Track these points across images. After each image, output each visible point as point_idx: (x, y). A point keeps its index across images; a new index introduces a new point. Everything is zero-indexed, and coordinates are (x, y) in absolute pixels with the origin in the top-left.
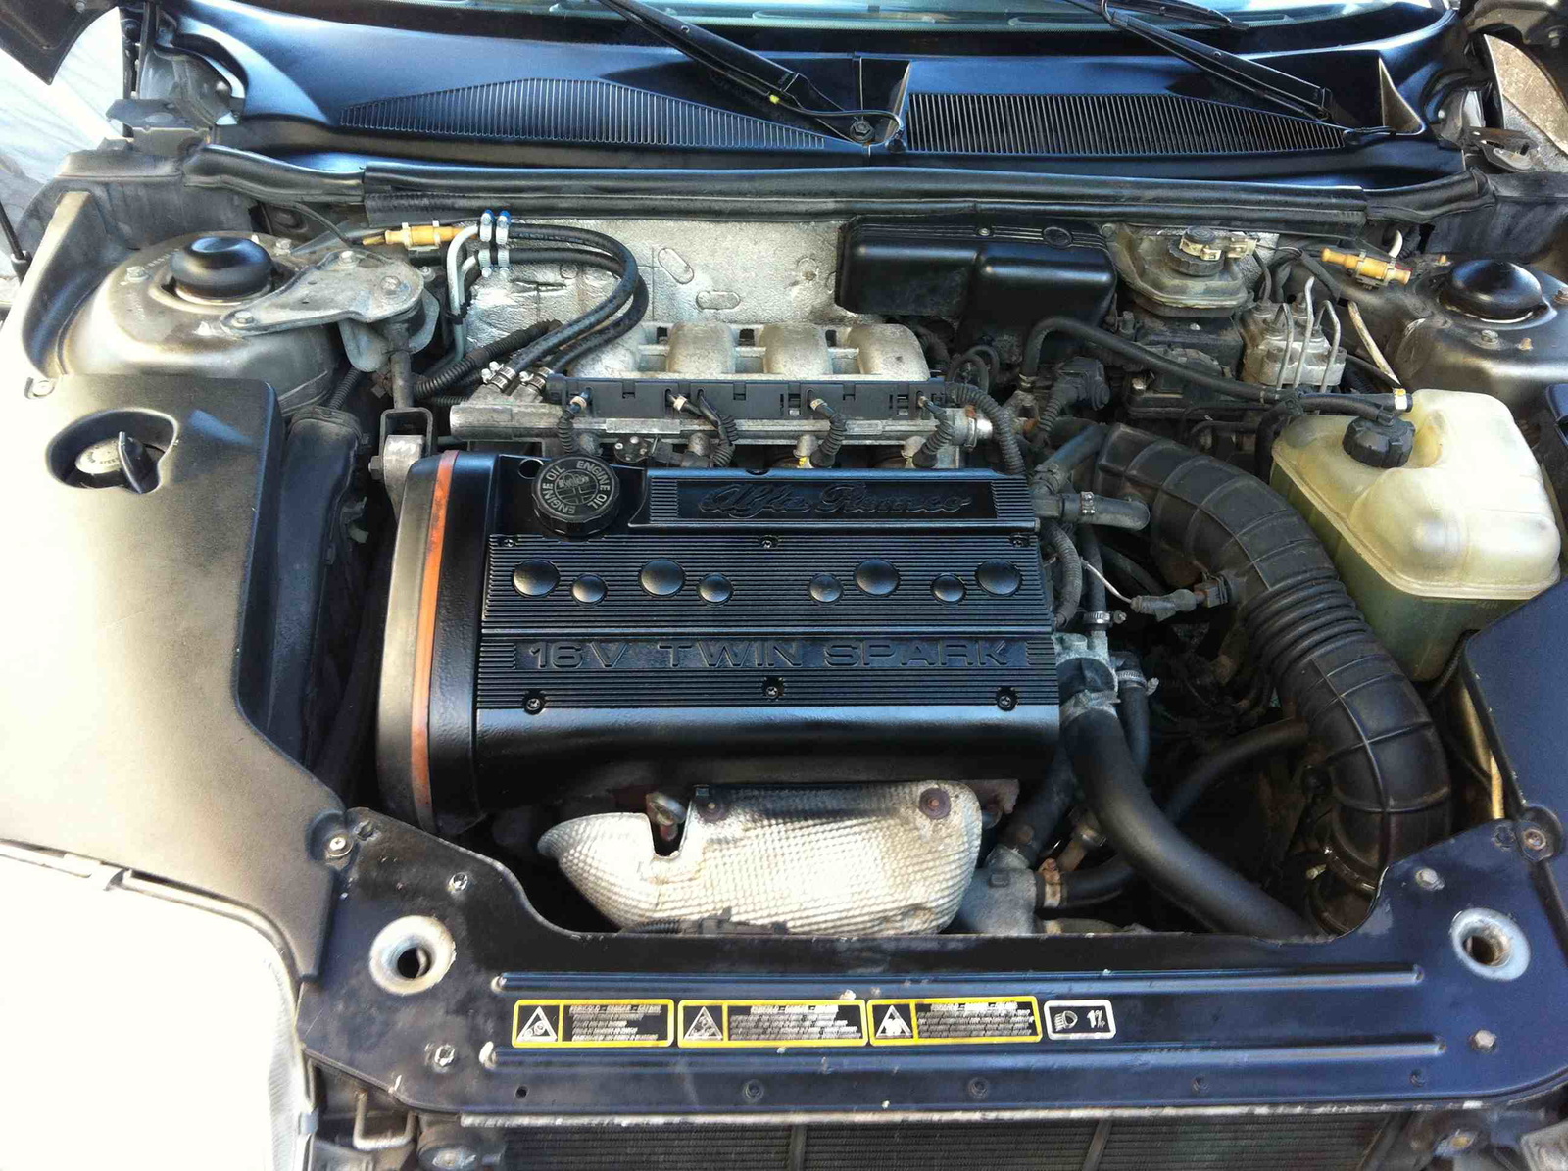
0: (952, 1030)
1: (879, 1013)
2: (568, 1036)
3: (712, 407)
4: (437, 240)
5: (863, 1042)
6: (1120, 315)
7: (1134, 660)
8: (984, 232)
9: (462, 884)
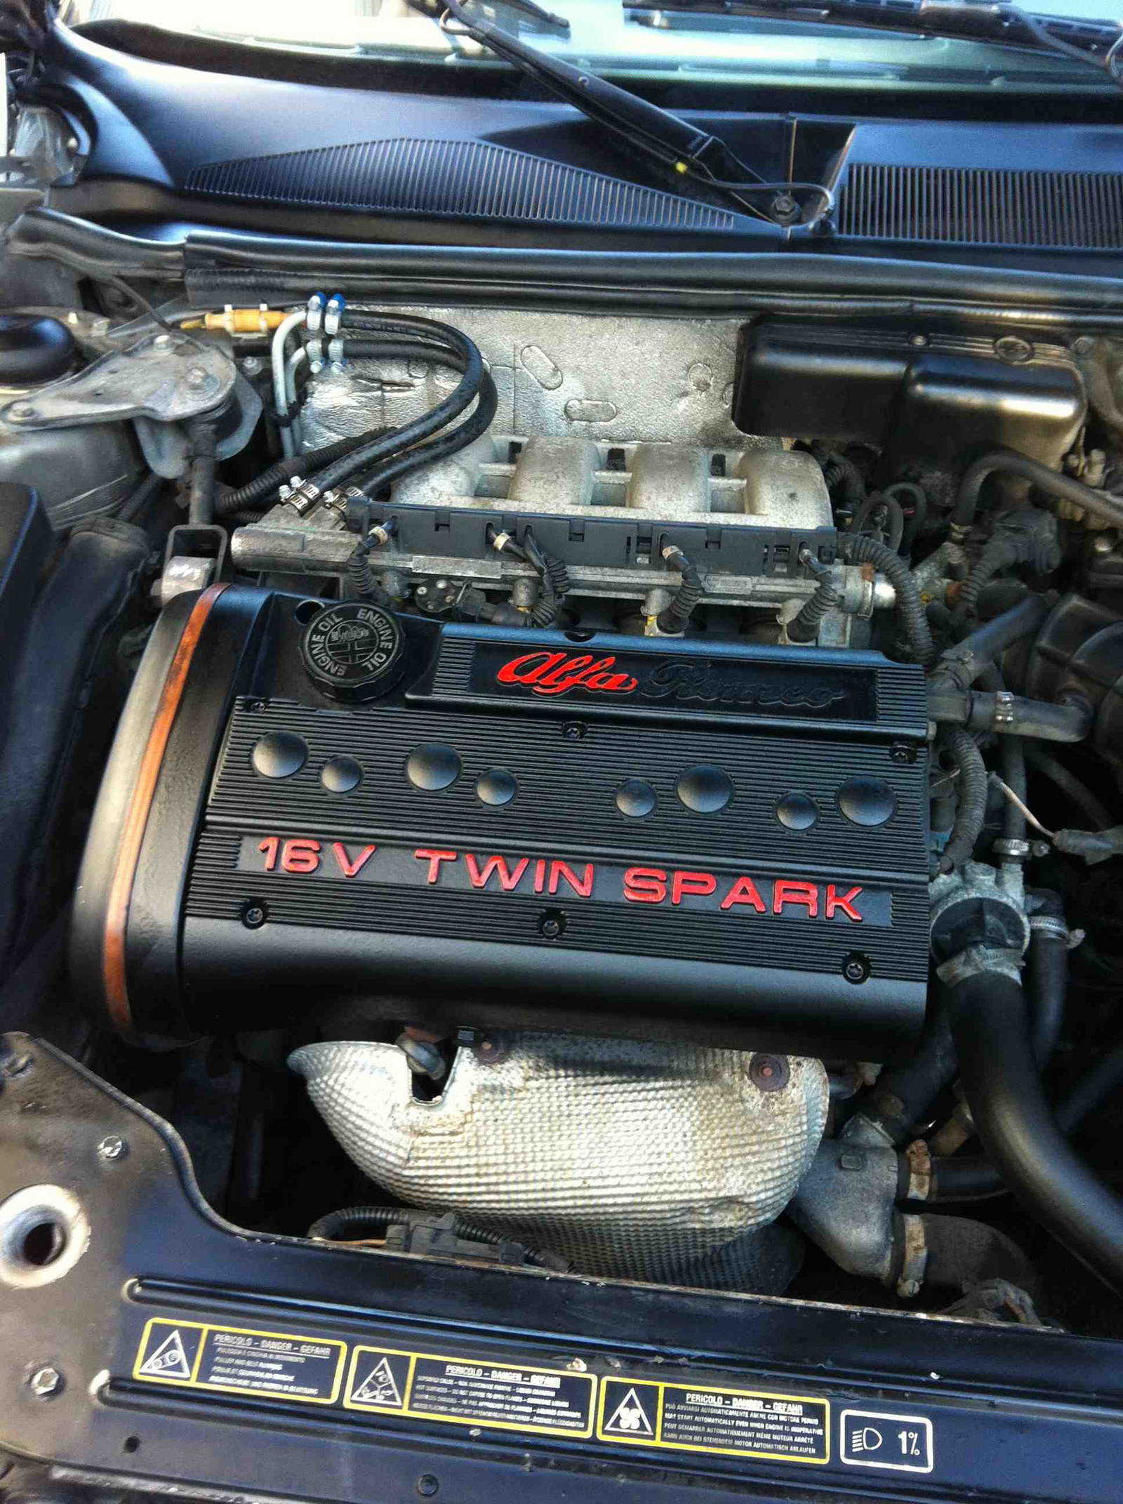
0: (708, 1433)
1: (615, 1394)
2: (204, 1375)
3: (540, 548)
4: (263, 325)
5: (587, 1435)
6: (1087, 454)
7: (1057, 902)
8: (919, 341)
9: (112, 1152)
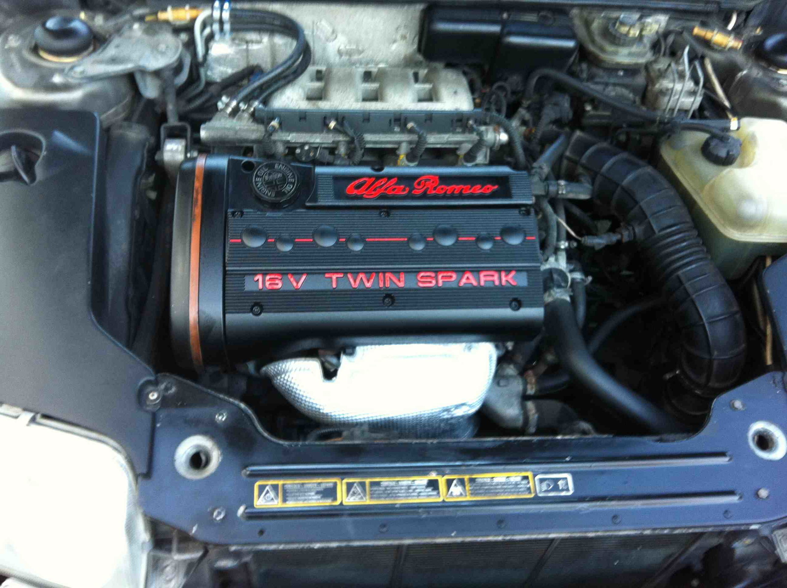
0: (487, 491)
1: (449, 483)
2: (285, 500)
3: (351, 126)
4: (189, 17)
5: (440, 500)
6: (580, 66)
7: (579, 266)
8: (505, 15)
9: (223, 418)
